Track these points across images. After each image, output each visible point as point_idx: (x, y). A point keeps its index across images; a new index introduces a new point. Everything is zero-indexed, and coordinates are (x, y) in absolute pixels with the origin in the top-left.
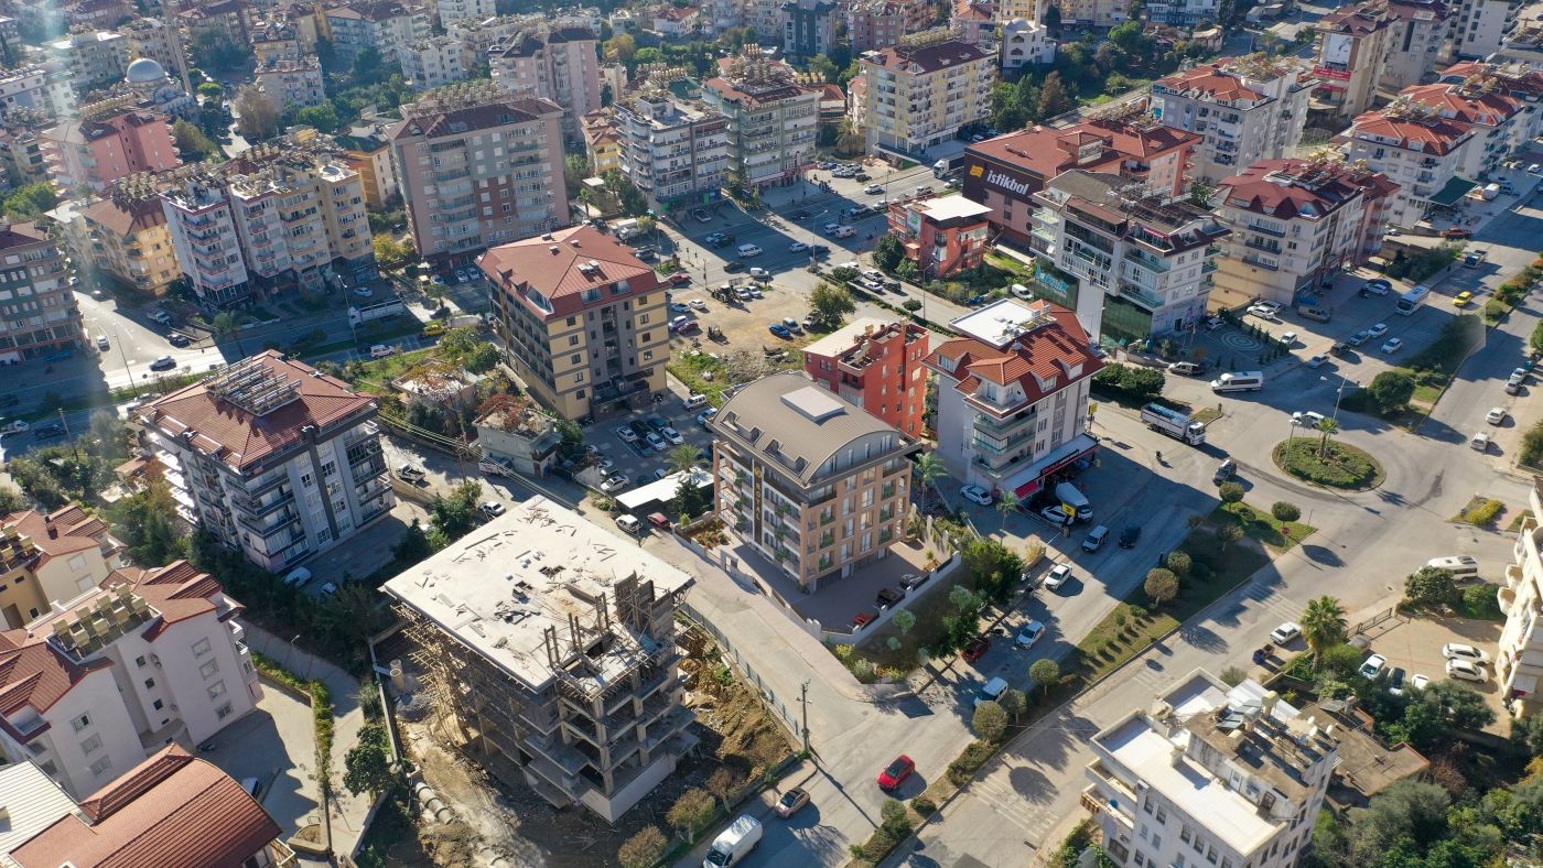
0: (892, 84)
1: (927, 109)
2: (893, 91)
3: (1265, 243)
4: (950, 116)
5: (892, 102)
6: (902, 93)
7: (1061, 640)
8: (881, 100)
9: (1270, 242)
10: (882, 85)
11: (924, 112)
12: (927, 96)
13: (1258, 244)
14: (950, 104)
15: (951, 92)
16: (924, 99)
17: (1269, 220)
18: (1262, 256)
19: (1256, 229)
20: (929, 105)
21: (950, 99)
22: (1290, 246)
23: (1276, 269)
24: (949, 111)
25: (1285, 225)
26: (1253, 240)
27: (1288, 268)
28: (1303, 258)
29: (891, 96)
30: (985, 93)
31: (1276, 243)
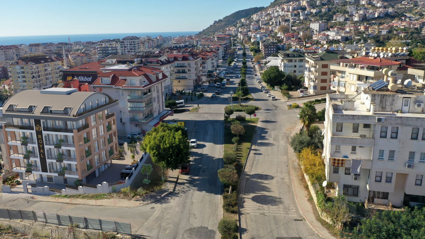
0: (23, 70)
1: (39, 77)
2: (23, 72)
3: (181, 71)
4: (48, 81)
5: (24, 77)
6: (28, 73)
7: (215, 158)
8: (19, 77)
9: (182, 70)
10: (19, 71)
11: (38, 78)
12: (38, 73)
13: (179, 72)
14: (47, 76)
15: (46, 72)
16: (37, 74)
17: (181, 62)
18: (182, 75)
19: (178, 67)
20: (39, 76)
21: (47, 75)
22: (188, 71)
23: (186, 78)
24: (47, 79)
25: (186, 63)
26: (177, 71)
27: (190, 78)
28: (194, 73)
29: (24, 75)
30: (59, 74)
31: (184, 70)
